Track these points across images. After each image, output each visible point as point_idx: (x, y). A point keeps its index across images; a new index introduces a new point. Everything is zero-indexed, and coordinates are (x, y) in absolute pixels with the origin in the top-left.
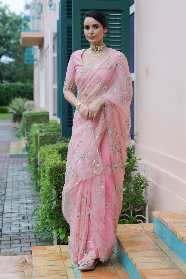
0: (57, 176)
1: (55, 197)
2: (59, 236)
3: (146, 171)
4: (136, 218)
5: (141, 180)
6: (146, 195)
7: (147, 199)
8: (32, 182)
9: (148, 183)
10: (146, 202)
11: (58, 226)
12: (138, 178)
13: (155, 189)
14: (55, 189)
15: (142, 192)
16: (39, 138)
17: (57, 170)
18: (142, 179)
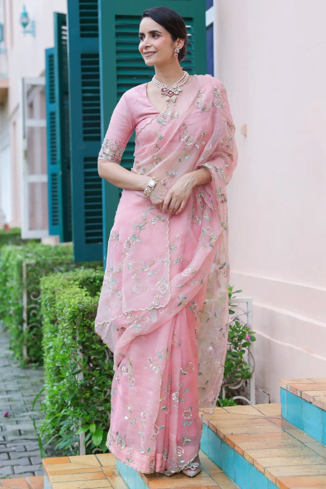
0: (85, 326)
1: (80, 366)
2: (90, 438)
3: (249, 314)
4: (233, 402)
5: (242, 331)
6: (251, 358)
7: (253, 366)
8: (11, 352)
9: (254, 335)
10: (251, 372)
11: (89, 421)
12: (236, 326)
13: (268, 346)
14: (80, 350)
15: (243, 352)
16: (24, 269)
17: (85, 314)
18: (243, 329)
